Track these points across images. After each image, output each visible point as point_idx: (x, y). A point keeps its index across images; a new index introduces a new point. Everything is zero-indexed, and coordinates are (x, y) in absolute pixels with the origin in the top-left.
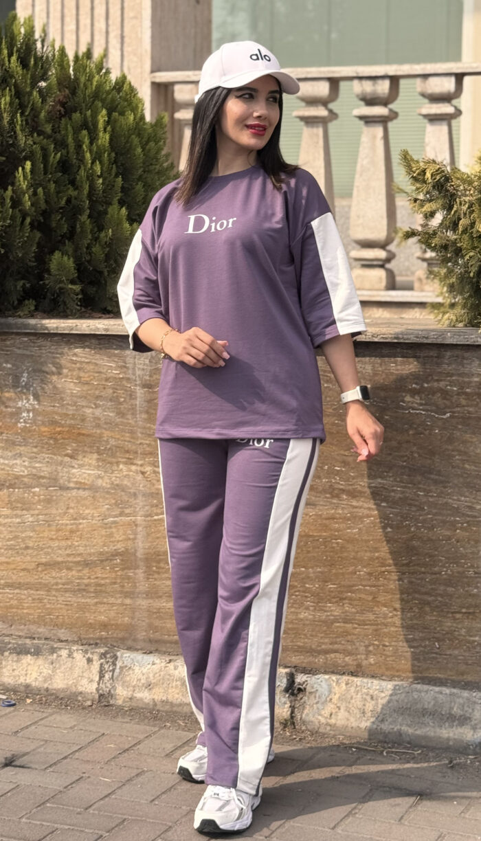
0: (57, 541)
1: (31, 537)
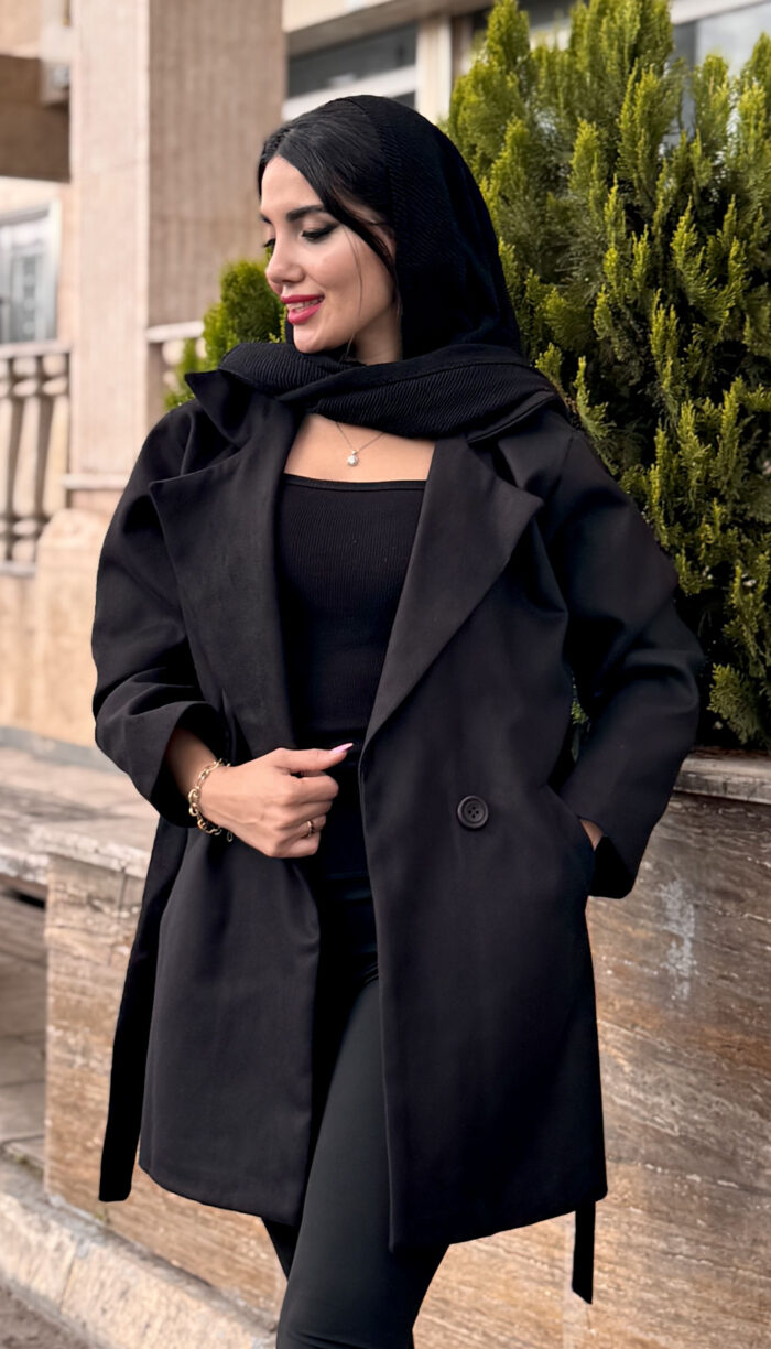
0: (733, 1320)
1: (685, 1294)
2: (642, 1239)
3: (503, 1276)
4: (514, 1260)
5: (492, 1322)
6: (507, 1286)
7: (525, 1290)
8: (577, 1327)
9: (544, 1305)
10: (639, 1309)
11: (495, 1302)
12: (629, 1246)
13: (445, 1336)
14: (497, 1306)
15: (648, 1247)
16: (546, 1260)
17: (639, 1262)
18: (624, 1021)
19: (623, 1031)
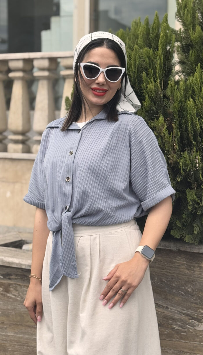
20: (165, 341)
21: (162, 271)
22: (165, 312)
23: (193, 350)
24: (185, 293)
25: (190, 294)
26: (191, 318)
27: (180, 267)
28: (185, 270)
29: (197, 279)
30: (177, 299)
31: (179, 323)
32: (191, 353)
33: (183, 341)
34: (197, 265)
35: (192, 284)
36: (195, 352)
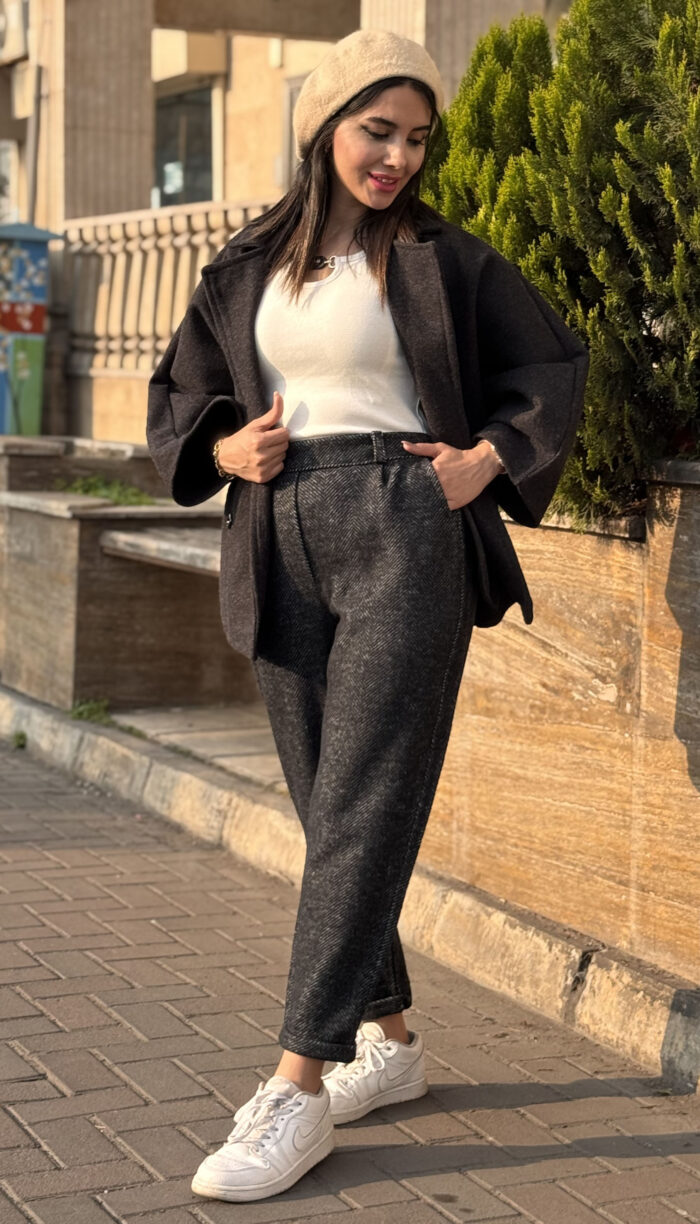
2: (679, 790)
3: (595, 826)
4: (602, 815)
5: (588, 858)
6: (596, 831)
7: (607, 834)
8: (639, 853)
9: (620, 842)
10: (676, 836)
11: (590, 844)
12: (670, 795)
13: (559, 872)
14: (591, 847)
15: (682, 794)
16: (621, 812)
17: (677, 805)
18: (670, 645)
19: (670, 652)
20: (563, 726)
21: (561, 579)
22: (564, 664)
23: (595, 743)
24: (589, 622)
25: (594, 624)
26: (593, 675)
27: (583, 567)
28: (589, 573)
29: (602, 591)
30: (579, 635)
31: (580, 688)
32: (592, 750)
33: (583, 724)
34: (603, 562)
35: (596, 603)
36: (599, 747)
